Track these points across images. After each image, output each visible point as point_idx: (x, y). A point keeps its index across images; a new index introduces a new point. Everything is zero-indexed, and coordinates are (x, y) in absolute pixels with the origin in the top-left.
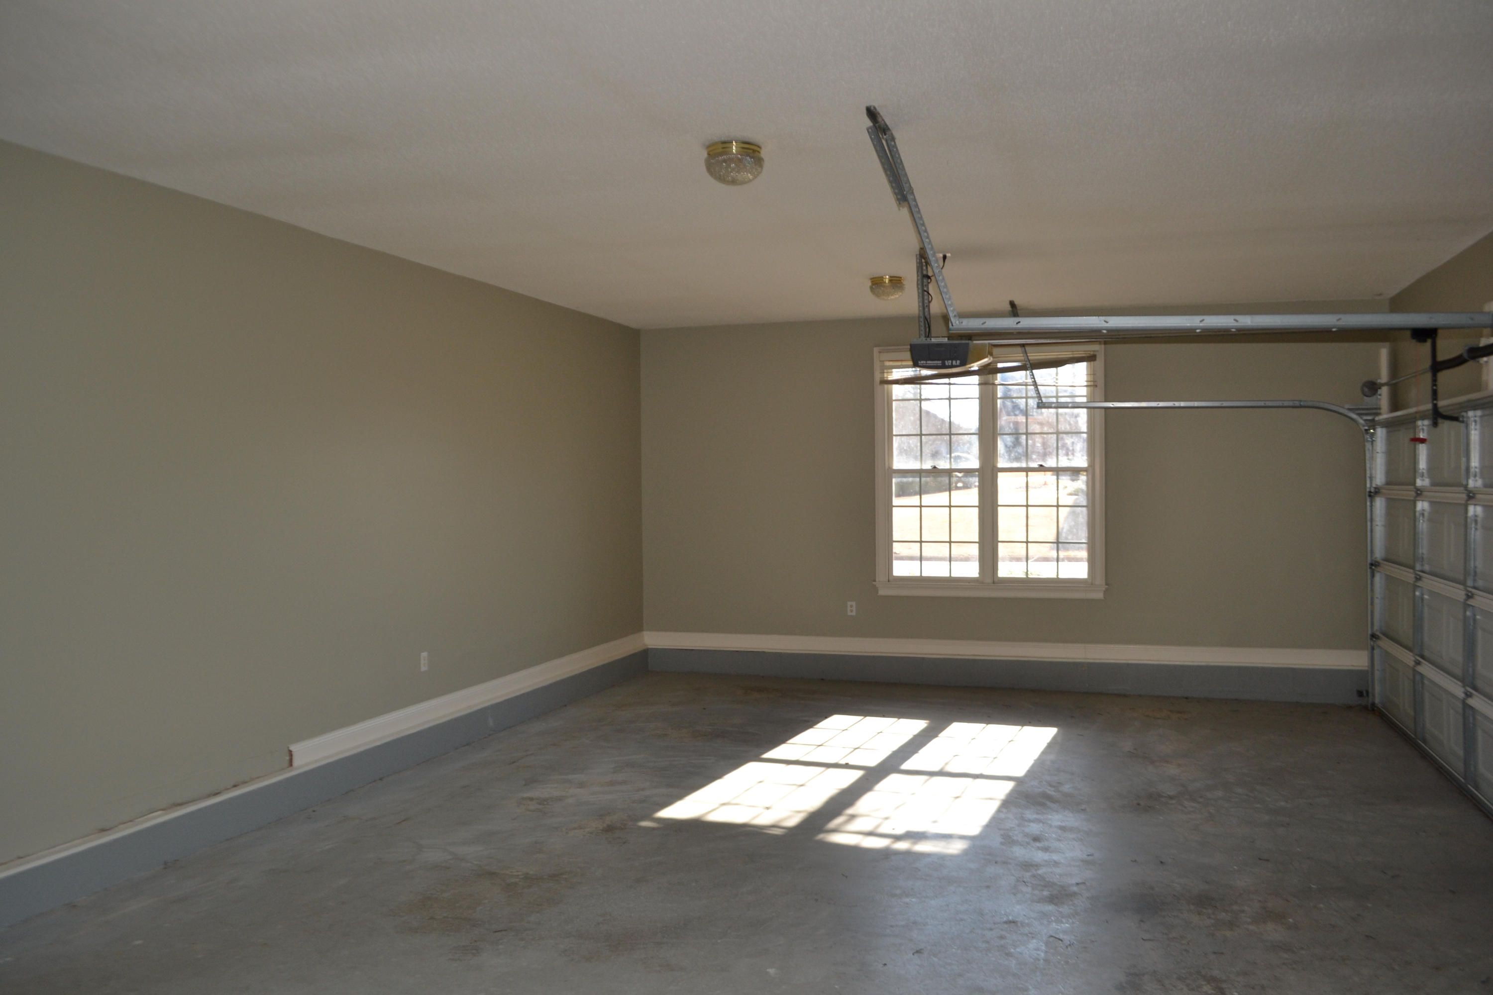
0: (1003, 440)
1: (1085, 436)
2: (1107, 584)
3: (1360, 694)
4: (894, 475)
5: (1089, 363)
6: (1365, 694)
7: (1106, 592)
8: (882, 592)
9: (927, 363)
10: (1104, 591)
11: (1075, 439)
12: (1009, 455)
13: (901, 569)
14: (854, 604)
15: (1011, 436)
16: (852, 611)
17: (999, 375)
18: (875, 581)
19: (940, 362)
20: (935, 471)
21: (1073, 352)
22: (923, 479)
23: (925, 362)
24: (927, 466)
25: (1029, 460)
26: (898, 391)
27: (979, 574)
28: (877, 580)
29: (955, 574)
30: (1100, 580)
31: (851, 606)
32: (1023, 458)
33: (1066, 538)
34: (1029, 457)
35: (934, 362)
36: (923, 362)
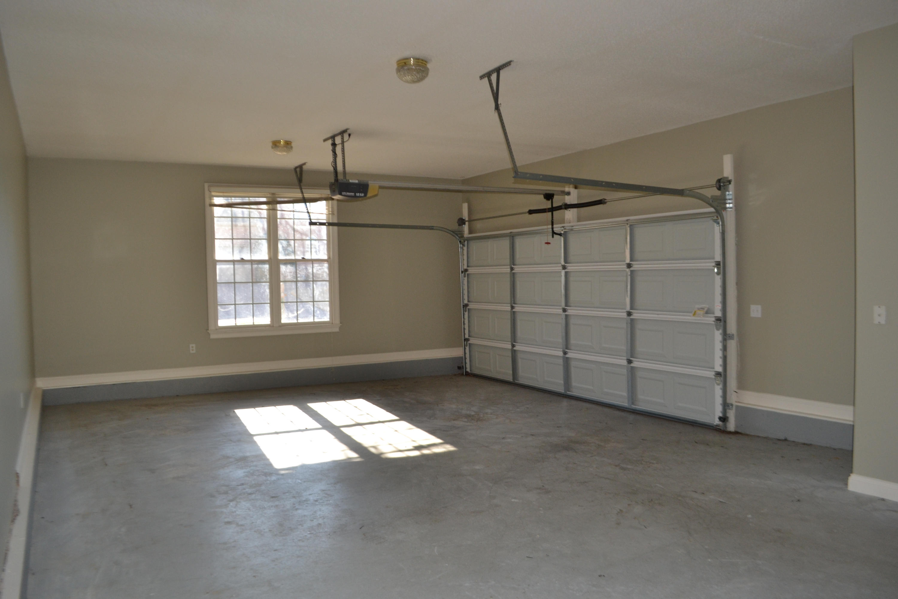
0: (282, 244)
1: (325, 242)
2: (341, 323)
3: (459, 368)
4: (217, 263)
5: (327, 201)
6: (462, 368)
7: (340, 328)
8: (213, 336)
9: (346, 194)
10: (339, 327)
11: (320, 243)
12: (285, 252)
13: (223, 322)
14: (194, 345)
15: (285, 241)
16: (193, 350)
17: (278, 205)
18: (208, 330)
19: (354, 194)
20: (242, 260)
21: (321, 194)
22: (236, 266)
23: (345, 193)
24: (237, 257)
25: (296, 255)
26: (217, 211)
27: (271, 322)
28: (209, 329)
29: (256, 323)
30: (337, 321)
31: (192, 347)
32: (292, 254)
33: (318, 299)
34: (296, 253)
35: (350, 193)
36: (344, 193)
